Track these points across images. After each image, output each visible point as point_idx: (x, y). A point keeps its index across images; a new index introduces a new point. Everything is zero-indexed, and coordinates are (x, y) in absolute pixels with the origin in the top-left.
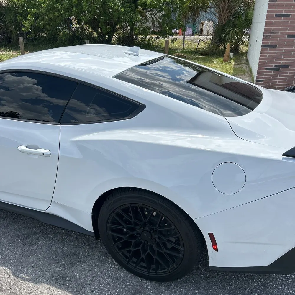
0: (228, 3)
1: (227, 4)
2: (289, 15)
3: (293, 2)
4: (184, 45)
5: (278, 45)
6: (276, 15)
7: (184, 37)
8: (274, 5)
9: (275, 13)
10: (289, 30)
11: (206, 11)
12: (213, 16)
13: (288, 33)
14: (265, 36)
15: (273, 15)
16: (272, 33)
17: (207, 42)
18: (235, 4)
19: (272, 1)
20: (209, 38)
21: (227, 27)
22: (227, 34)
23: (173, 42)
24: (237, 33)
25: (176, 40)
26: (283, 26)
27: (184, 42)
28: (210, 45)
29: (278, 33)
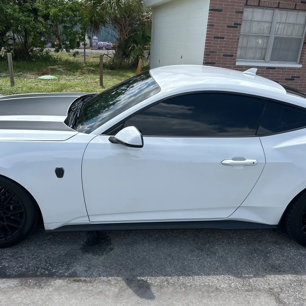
0: (128, 20)
1: (127, 22)
2: (223, 38)
3: (226, 28)
4: (85, 59)
5: (216, 63)
6: (215, 37)
7: (85, 50)
8: (212, 29)
9: (213, 36)
10: (224, 50)
11: (105, 26)
12: (112, 32)
13: (223, 53)
14: (206, 55)
15: (211, 37)
16: (211, 52)
17: (110, 56)
18: (134, 22)
19: (210, 26)
20: (112, 52)
21: (130, 43)
22: (131, 50)
23: (74, 55)
24: (140, 48)
25: (77, 53)
26: (220, 47)
27: (85, 56)
28: (113, 60)
29: (216, 52)
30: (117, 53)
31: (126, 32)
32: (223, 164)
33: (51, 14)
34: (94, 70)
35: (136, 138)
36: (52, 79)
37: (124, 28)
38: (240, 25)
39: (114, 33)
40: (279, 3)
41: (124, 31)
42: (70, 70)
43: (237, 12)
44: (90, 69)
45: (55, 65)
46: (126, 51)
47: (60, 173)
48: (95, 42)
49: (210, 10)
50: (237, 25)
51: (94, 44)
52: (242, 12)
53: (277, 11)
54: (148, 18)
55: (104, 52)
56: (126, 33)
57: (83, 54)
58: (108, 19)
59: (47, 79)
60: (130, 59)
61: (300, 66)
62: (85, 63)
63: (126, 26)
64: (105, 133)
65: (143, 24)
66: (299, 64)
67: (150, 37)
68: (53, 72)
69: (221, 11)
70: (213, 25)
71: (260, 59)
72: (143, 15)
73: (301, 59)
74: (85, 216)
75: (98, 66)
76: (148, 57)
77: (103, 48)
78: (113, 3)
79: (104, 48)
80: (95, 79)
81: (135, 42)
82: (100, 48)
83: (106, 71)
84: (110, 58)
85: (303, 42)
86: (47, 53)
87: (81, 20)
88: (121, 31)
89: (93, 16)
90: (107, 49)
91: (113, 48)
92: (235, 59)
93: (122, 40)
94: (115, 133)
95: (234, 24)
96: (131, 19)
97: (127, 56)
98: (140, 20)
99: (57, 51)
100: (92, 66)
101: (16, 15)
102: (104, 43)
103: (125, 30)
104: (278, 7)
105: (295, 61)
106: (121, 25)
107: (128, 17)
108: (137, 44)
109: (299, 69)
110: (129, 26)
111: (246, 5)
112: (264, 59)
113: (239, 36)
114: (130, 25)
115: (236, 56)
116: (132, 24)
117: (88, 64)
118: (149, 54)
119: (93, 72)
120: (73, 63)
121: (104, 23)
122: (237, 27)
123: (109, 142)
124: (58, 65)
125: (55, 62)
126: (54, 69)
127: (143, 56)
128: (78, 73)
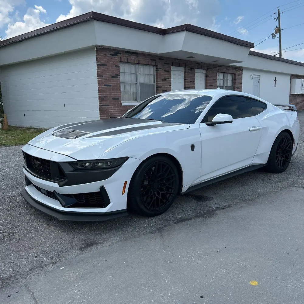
2: (111, 86)
3: (111, 78)
5: (109, 105)
8: (102, 79)
9: (104, 84)
13: (112, 97)
16: (104, 96)
26: (109, 92)
29: (108, 97)
38: (119, 75)
40: (139, 60)
43: (116, 66)
49: (97, 65)
52: (119, 67)
53: (138, 66)
69: (105, 65)
70: (102, 76)
85: (156, 87)
92: (121, 101)
95: (116, 75)
104: (139, 64)
111: (120, 61)
112: (136, 100)
113: (120, 83)
122: (118, 78)
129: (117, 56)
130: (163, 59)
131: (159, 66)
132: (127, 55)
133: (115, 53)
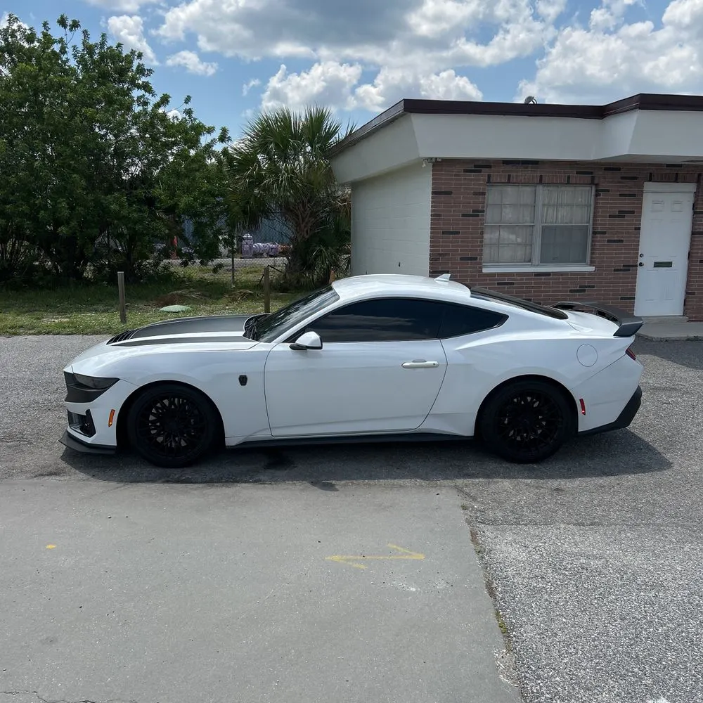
1: (308, 209)
2: (458, 233)
3: (461, 218)
4: (233, 277)
5: (450, 270)
6: (444, 233)
7: (233, 261)
8: (439, 221)
9: (442, 231)
10: (461, 251)
11: (268, 218)
13: (459, 255)
14: (433, 259)
15: (439, 233)
16: (440, 255)
17: (279, 268)
18: (320, 208)
19: (435, 216)
20: (281, 261)
21: (315, 245)
22: (317, 256)
23: (215, 271)
24: (332, 254)
25: (220, 266)
26: (452, 246)
27: (233, 270)
28: (285, 275)
29: (449, 255)
30: (292, 263)
31: (305, 227)
32: (404, 367)
33: (182, 206)
34: (251, 294)
35: (315, 341)
36: (183, 311)
37: (303, 221)
38: (483, 211)
39: (285, 229)
40: (541, 176)
41: (302, 226)
42: (210, 296)
43: (475, 194)
44: (245, 293)
45: (182, 289)
46: (308, 258)
47: (243, 380)
48: (247, 244)
49: (433, 193)
50: (477, 213)
51: (246, 247)
52: (483, 194)
53: (540, 189)
54: (345, 201)
55: (267, 261)
56: (305, 229)
57: (231, 268)
58: (273, 206)
59: (174, 311)
60: (316, 273)
61: (592, 269)
62: (235, 283)
63: (306, 216)
64: (285, 341)
65: (336, 211)
66: (590, 265)
67: (348, 233)
68: (181, 300)
69: (450, 193)
70: (440, 215)
71: (524, 262)
72: (336, 195)
73: (591, 258)
74: (267, 429)
75: (259, 286)
76: (347, 268)
77: (262, 254)
78: (282, 181)
79: (265, 255)
80: (256, 308)
81: (323, 242)
82: (257, 255)
83: (273, 294)
84: (278, 273)
85: (591, 232)
86: (166, 268)
87: (227, 211)
88: (298, 225)
89: (248, 202)
90: (271, 256)
91: (283, 253)
92: (481, 263)
93: (299, 240)
94: (294, 341)
95: (473, 211)
96: (314, 205)
97: (310, 267)
98: (330, 204)
99: (185, 264)
100: (246, 287)
101: (124, 212)
102: (266, 245)
103: (304, 224)
104: (541, 182)
105: (582, 260)
106: (297, 216)
107: (309, 202)
108: (326, 247)
109: (590, 273)
110: (310, 217)
111: (489, 182)
112: (530, 261)
113: (483, 229)
114: (313, 214)
115: (481, 259)
116: (317, 212)
117: (240, 285)
118: (349, 262)
119: (250, 297)
120: (212, 283)
121: (267, 213)
122: (478, 216)
123: (290, 349)
124: (186, 288)
125: (180, 283)
126: (181, 296)
127: (339, 266)
128: (224, 300)
129: (480, 171)
130: (619, 169)
131: (603, 186)
132: (509, 168)
133: (475, 166)
